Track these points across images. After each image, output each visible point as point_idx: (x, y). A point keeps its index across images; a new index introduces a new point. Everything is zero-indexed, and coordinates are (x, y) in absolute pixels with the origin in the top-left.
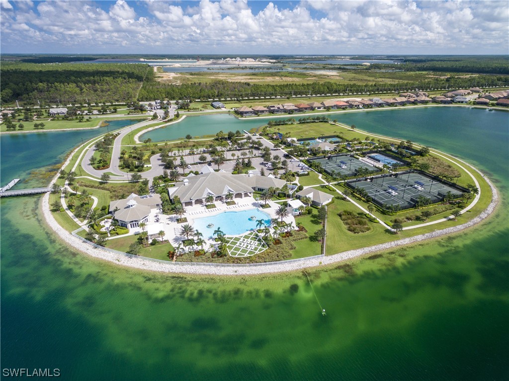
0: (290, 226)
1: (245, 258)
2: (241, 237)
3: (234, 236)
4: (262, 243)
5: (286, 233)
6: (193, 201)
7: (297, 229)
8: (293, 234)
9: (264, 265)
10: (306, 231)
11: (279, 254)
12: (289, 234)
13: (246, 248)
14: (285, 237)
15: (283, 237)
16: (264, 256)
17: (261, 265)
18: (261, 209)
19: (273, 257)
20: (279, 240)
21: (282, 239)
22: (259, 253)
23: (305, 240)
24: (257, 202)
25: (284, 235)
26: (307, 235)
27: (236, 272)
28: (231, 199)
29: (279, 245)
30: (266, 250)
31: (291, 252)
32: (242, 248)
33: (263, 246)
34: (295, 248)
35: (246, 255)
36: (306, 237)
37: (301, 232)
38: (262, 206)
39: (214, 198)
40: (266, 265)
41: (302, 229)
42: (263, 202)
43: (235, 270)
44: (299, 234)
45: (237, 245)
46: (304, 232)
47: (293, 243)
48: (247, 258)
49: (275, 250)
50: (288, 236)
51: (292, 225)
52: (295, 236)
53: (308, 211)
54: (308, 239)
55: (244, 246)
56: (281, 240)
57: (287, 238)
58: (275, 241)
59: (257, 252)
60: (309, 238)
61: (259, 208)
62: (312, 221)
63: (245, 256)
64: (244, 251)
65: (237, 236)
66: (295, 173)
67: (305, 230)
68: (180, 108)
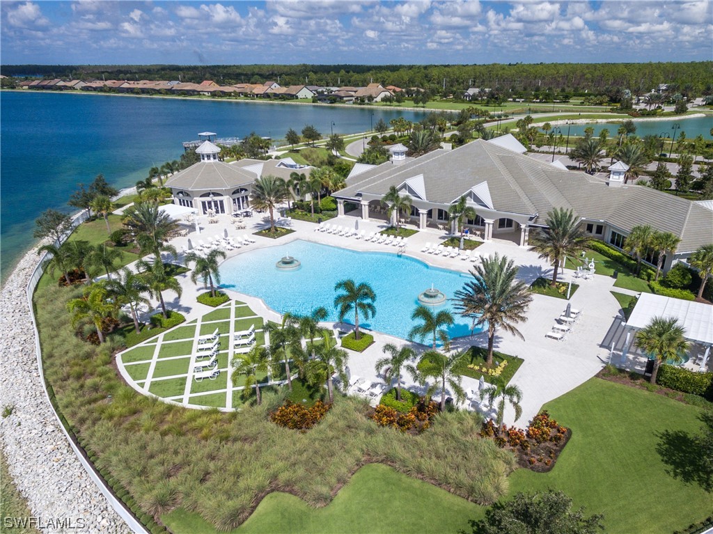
3: (264, 313)
6: (365, 203)
32: (192, 355)
38: (542, 284)
39: (423, 211)
68: (709, 104)
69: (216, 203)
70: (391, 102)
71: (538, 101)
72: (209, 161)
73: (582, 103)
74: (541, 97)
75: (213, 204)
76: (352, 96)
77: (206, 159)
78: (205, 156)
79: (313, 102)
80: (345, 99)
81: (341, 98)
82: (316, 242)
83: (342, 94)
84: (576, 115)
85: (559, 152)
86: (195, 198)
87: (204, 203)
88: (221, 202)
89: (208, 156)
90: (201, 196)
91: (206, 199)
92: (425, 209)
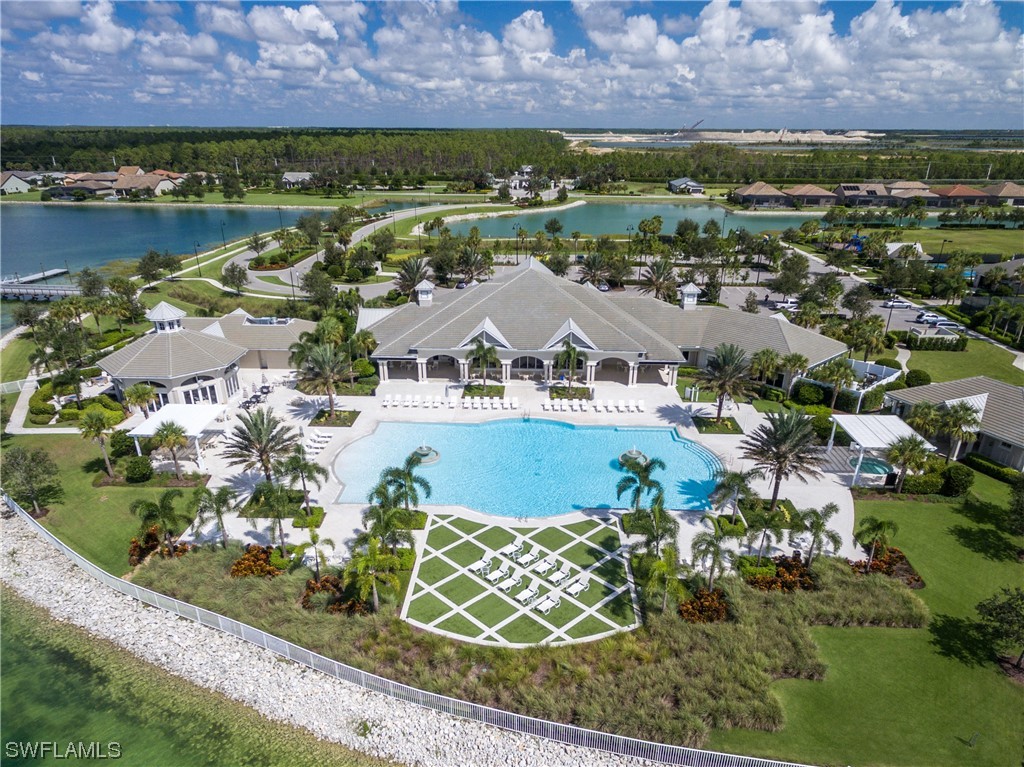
0: (817, 528)
1: (467, 654)
2: (524, 531)
3: (492, 521)
4: (620, 590)
5: (783, 562)
6: (422, 361)
7: (853, 553)
8: (828, 577)
9: (557, 735)
10: (918, 583)
11: (694, 689)
12: (797, 574)
13: (513, 592)
14: (769, 585)
15: (753, 583)
16: (586, 669)
17: (543, 731)
18: (691, 433)
19: (646, 694)
20: (722, 595)
21: (746, 596)
22: (569, 640)
23: (899, 632)
24: (684, 405)
25: (770, 572)
26: (922, 606)
27: (364, 729)
28: (579, 380)
29: (709, 627)
30: (619, 637)
31: (779, 694)
32: (491, 590)
33: (617, 608)
34: (816, 673)
35: (489, 636)
36: (913, 621)
37: (881, 578)
38: (702, 423)
39: (507, 362)
40: (577, 739)
41: (885, 560)
42: (709, 409)
43: (369, 715)
44: (865, 588)
45: (477, 565)
46: (900, 586)
47: (810, 634)
48: (481, 656)
49: (677, 654)
50: (788, 587)
51: (831, 524)
52: (839, 592)
53: (943, 475)
54: (924, 633)
55: (507, 584)
56: (736, 598)
57: (778, 593)
58: (698, 596)
59: (559, 636)
60: (934, 628)
61: (683, 430)
62: (963, 534)
63: (479, 640)
64: (491, 610)
65: (507, 523)
66: (894, 333)
67: (910, 570)
68: (580, 188)
69: (204, 390)
70: (185, 196)
71: (387, 188)
72: (172, 331)
73: (445, 191)
74: (390, 182)
75: (200, 392)
76: (110, 188)
77: (167, 328)
78: (166, 324)
79: (43, 199)
80: (98, 193)
81: (92, 192)
82: (407, 422)
83: (91, 185)
84: (462, 209)
85: (509, 262)
86: (174, 389)
87: (187, 394)
88: (212, 388)
89: (171, 324)
90: (182, 385)
91: (190, 387)
92: (509, 358)
